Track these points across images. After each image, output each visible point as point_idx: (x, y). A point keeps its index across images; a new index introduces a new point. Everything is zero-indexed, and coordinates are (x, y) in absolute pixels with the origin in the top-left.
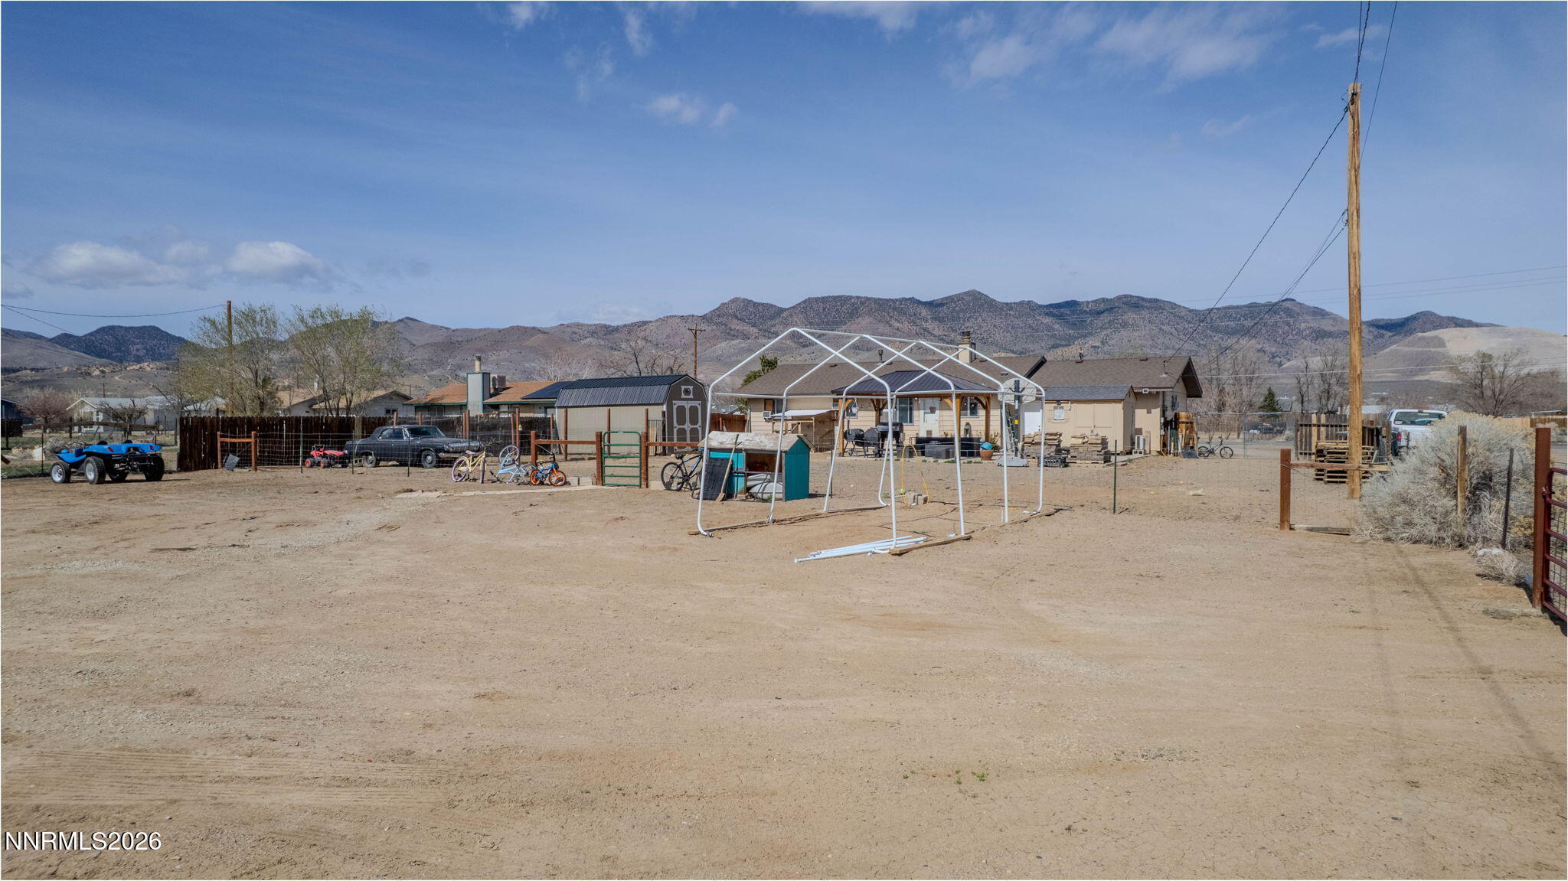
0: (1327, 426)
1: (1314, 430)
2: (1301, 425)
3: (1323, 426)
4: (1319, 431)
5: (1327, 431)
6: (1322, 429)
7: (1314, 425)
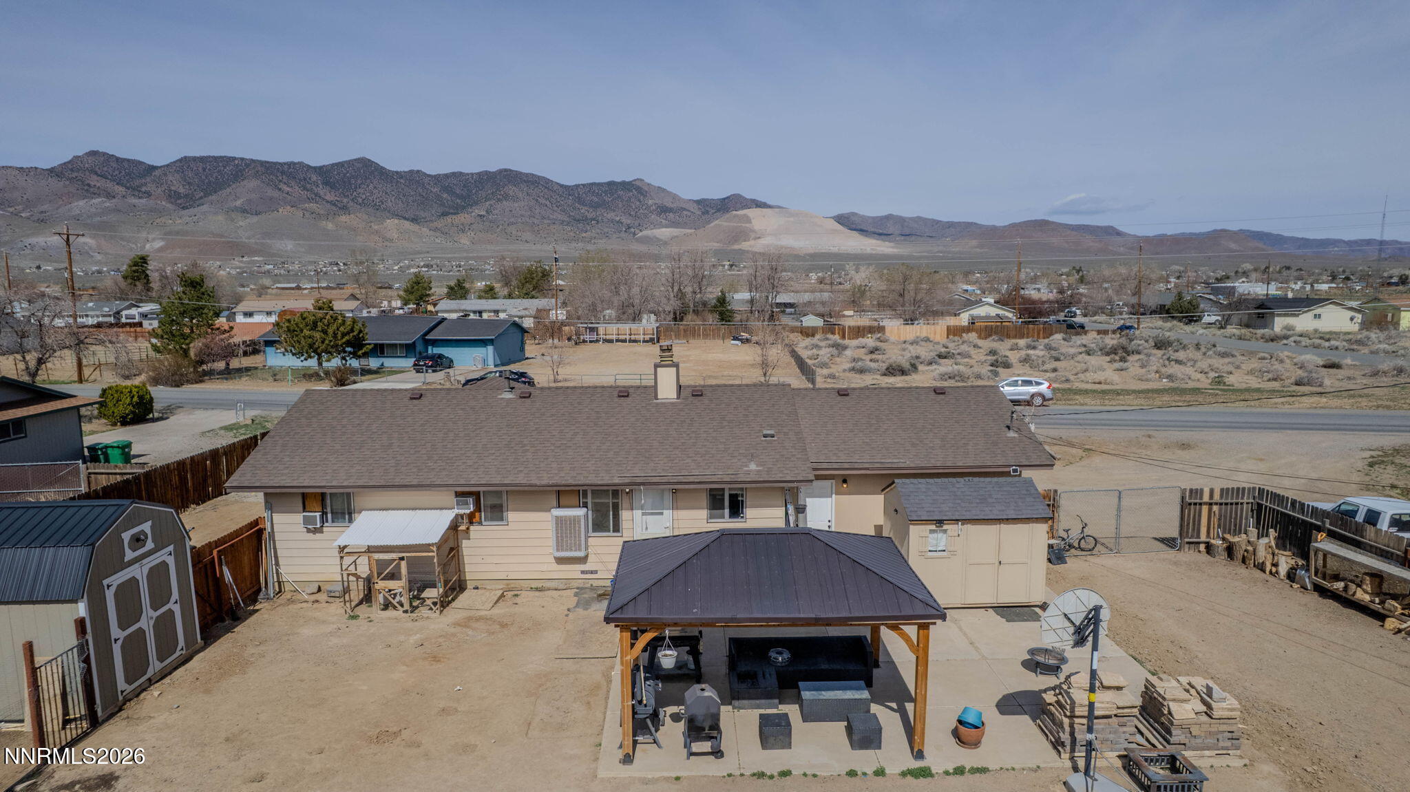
0: (1221, 504)
1: (1205, 509)
2: (1190, 504)
3: (1216, 504)
4: (1210, 510)
5: (1220, 510)
6: (1215, 508)
7: (1206, 503)
